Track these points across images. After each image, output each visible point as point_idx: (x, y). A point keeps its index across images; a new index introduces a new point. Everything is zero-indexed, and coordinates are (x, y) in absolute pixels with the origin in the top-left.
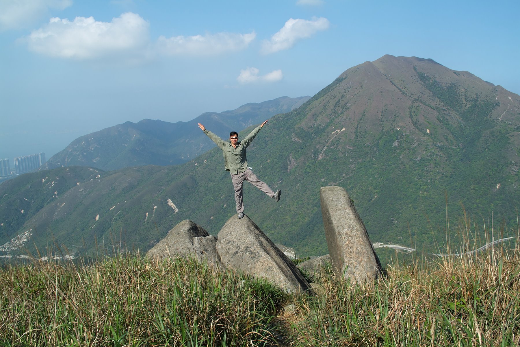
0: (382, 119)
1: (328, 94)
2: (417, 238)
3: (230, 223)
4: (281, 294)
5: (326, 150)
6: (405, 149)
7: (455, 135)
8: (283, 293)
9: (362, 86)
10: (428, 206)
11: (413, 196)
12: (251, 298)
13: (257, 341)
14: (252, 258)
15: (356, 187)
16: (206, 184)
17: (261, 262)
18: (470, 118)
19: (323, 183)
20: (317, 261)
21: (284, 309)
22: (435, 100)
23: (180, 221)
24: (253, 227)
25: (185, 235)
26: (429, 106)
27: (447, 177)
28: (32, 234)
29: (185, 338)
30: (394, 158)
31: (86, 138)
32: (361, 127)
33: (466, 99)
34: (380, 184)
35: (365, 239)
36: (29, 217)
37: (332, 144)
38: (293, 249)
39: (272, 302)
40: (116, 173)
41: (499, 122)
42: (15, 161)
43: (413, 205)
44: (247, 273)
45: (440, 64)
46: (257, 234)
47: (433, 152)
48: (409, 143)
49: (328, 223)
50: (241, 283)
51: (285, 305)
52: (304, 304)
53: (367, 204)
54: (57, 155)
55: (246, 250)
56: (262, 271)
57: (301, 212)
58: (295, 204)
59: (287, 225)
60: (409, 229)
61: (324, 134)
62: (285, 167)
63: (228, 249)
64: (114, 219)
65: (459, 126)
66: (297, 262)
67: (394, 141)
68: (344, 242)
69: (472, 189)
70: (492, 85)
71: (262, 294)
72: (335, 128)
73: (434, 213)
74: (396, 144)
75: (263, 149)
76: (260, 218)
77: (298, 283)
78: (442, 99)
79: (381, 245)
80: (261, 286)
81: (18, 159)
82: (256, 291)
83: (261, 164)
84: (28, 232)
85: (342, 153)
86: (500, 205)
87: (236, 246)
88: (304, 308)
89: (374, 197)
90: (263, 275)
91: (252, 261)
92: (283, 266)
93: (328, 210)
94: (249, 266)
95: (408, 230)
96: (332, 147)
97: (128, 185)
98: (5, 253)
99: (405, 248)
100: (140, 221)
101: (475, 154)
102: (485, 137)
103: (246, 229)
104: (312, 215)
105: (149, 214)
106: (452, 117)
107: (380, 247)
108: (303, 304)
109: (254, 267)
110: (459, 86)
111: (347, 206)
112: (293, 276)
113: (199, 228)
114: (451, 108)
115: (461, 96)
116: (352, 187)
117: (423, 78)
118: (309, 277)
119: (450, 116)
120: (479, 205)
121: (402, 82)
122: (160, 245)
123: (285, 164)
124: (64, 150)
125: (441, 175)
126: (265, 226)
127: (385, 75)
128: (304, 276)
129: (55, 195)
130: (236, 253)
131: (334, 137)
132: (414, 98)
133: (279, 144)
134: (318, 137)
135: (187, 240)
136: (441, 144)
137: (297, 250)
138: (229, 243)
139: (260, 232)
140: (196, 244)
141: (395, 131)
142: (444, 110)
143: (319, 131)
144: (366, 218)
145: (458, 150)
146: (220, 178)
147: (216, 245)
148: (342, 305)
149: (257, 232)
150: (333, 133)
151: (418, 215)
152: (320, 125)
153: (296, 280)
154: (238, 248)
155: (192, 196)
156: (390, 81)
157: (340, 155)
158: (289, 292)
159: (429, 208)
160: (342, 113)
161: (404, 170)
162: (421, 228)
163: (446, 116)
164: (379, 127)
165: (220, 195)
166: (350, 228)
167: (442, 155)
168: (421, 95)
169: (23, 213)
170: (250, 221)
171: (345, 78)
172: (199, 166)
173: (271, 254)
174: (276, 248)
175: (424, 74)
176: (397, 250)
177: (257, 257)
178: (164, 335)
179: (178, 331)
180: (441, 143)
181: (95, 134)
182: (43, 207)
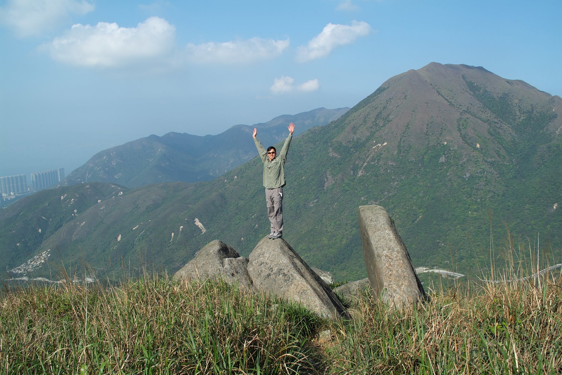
0: (427, 132)
1: (369, 105)
2: (466, 262)
3: (263, 244)
4: (316, 319)
5: (366, 166)
6: (453, 165)
7: (508, 150)
8: (319, 318)
9: (405, 97)
10: (478, 227)
11: (461, 216)
12: (285, 322)
13: (290, 364)
14: (286, 281)
15: (398, 206)
16: (236, 203)
17: (295, 285)
18: (525, 131)
19: (363, 202)
20: (355, 285)
21: (318, 335)
22: (486, 111)
23: (207, 242)
24: (286, 248)
25: (214, 256)
26: (479, 118)
27: (499, 195)
28: (49, 255)
29: (217, 359)
30: (440, 175)
31: (107, 153)
32: (404, 141)
33: (520, 111)
34: (425, 203)
35: (406, 261)
36: (46, 236)
37: (373, 160)
38: (330, 273)
39: (306, 327)
40: (140, 190)
41: (557, 135)
42: (32, 176)
43: (461, 227)
44: (280, 296)
45: (492, 73)
46: (290, 256)
47: (484, 169)
48: (457, 158)
49: (366, 245)
50: (274, 307)
51: (321, 330)
52: (341, 329)
53: (410, 225)
54: (77, 170)
55: (279, 272)
56: (296, 295)
57: (339, 233)
58: (333, 224)
59: (323, 247)
60: (457, 253)
61: (364, 148)
62: (321, 184)
63: (260, 271)
64: (137, 240)
65: (512, 140)
66: (333, 286)
67: (441, 156)
68: (383, 265)
69: (526, 210)
70: (548, 95)
71: (296, 318)
72: (376, 142)
73: (484, 235)
74: (442, 159)
75: (298, 165)
76: (294, 239)
77: (334, 307)
78: (494, 110)
79: (426, 270)
80: (295, 310)
81: (36, 175)
82: (289, 315)
83: (295, 181)
84: (46, 253)
85: (384, 169)
86: (557, 226)
87: (269, 268)
88: (340, 333)
89: (418, 217)
90: (297, 298)
91: (285, 283)
92: (319, 290)
93: (366, 231)
94: (282, 289)
95: (455, 253)
96: (373, 163)
97: (153, 203)
98: (21, 275)
99: (451, 273)
100: (165, 242)
101: (530, 171)
102: (541, 153)
103: (279, 250)
104: (351, 237)
105: (174, 235)
106: (505, 131)
107: (424, 272)
108: (339, 329)
109: (288, 291)
110: (513, 96)
111: (387, 226)
112: (329, 301)
113: (229, 249)
114: (503, 120)
115: (514, 107)
116: (395, 207)
117: (472, 87)
118: (345, 302)
119: (502, 129)
120: (534, 226)
121: (450, 92)
122: (189, 266)
123: (322, 181)
124: (84, 165)
125: (492, 193)
126: (300, 248)
127: (431, 85)
128: (341, 301)
129: (74, 213)
130: (269, 275)
131: (375, 152)
132: (462, 109)
133: (315, 159)
134: (358, 152)
135: (217, 262)
136: (492, 160)
137: (334, 274)
138: (261, 264)
139: (295, 253)
140: (227, 266)
141: (442, 145)
142: (496, 123)
143: (359, 146)
144: (409, 240)
145: (511, 166)
146: (251, 195)
147: (247, 267)
148: (379, 329)
149: (291, 253)
150: (374, 147)
151: (467, 237)
152: (360, 139)
153: (332, 304)
154: (271, 270)
155: (221, 215)
156: (436, 91)
157: (382, 171)
158: (325, 316)
159: (479, 230)
160: (384, 125)
161: (452, 188)
162: (469, 252)
163: (497, 130)
164: (424, 141)
165: (251, 214)
166: (390, 250)
167: (494, 172)
168: (470, 106)
169: (40, 232)
170: (283, 242)
171: (387, 88)
172: (229, 183)
173: (306, 277)
174: (311, 270)
175: (474, 83)
176: (443, 275)
177: (290, 280)
178: (196, 356)
179: (210, 352)
180: (493, 158)
181: (117, 149)
182: (61, 226)
